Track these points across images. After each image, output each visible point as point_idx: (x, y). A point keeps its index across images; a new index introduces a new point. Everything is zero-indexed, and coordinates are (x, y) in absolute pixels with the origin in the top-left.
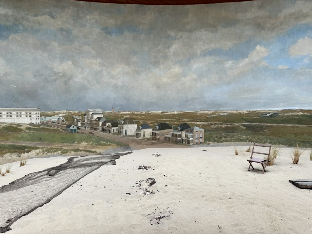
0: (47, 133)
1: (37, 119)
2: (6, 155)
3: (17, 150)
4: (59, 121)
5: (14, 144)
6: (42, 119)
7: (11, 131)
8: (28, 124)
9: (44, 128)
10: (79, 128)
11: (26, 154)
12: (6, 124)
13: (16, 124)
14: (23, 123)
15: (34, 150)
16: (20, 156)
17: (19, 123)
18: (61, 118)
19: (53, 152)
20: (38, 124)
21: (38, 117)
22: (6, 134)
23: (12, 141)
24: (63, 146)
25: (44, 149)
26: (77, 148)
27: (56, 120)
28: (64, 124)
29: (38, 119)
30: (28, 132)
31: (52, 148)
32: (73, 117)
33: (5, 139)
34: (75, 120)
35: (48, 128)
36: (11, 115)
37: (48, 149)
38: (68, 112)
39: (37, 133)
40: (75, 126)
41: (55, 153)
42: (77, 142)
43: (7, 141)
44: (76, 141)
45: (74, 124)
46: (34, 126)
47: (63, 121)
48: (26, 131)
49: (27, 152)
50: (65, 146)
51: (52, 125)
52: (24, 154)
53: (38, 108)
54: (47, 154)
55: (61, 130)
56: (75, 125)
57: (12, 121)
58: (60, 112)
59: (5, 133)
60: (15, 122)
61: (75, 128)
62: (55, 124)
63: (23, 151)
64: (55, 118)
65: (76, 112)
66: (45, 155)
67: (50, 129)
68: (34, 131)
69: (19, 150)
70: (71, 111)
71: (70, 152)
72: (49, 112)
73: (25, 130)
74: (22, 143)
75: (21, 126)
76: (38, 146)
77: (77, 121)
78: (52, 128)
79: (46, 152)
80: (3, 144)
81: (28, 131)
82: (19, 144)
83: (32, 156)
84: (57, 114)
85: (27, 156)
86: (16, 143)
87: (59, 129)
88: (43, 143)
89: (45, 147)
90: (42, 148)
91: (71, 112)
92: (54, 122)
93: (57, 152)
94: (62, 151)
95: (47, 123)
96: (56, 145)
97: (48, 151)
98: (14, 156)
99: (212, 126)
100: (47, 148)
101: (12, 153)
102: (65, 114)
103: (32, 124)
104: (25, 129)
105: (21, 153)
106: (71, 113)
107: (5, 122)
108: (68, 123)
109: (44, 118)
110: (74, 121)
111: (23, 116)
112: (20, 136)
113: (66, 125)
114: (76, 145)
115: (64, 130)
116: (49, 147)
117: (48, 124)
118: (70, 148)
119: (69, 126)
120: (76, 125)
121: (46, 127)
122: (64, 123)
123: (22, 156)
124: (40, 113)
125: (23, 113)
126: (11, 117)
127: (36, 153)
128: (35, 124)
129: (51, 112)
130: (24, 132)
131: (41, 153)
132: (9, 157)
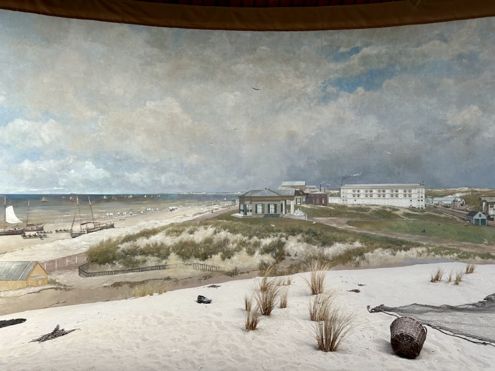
0: (434, 223)
1: (420, 200)
2: (377, 251)
3: (391, 245)
4: (454, 204)
5: (387, 236)
6: (428, 201)
7: (384, 217)
8: (406, 208)
9: (431, 215)
10: (492, 217)
11: (403, 253)
12: (377, 207)
13: (390, 208)
14: (400, 206)
15: (415, 248)
16: (394, 255)
17: (394, 205)
18: (459, 200)
19: (444, 254)
20: (422, 208)
21: (422, 197)
23: (385, 232)
24: (461, 246)
25: (430, 248)
26: (486, 251)
27: (450, 202)
28: (463, 210)
29: (422, 201)
30: (406, 220)
31: (442, 247)
32: (480, 199)
33: (376, 228)
34: (484, 203)
35: (436, 214)
36: (384, 194)
37: (436, 248)
38: (470, 189)
39: (421, 222)
40: (484, 213)
41: (448, 257)
42: (486, 242)
43: (379, 232)
44: (485, 240)
45: (481, 211)
46: (416, 211)
47: (462, 205)
48: (404, 218)
49: (405, 250)
50: (464, 246)
51: (443, 210)
52: (400, 251)
53: (422, 184)
54: (434, 255)
55: (459, 220)
56: (484, 211)
57: (385, 203)
58: (457, 189)
59: (376, 219)
60: (389, 205)
61: (484, 217)
62: (449, 210)
63: (399, 247)
64: (448, 200)
65: (486, 190)
66: (430, 257)
67: (440, 218)
68: (415, 219)
69: (394, 245)
70: (476, 188)
71: (474, 258)
72: (439, 190)
73: (402, 217)
74: (398, 236)
75: (397, 210)
76: (420, 242)
77: (487, 206)
78: (442, 216)
79: (433, 253)
80: (373, 235)
81: (406, 218)
82: (394, 236)
83: (411, 256)
84: (451, 194)
85: (405, 256)
86: (390, 234)
87: (455, 217)
88: (428, 238)
89: (432, 244)
90: (426, 246)
91: (477, 189)
92: (447, 206)
93: (450, 255)
94: (460, 254)
95: (435, 207)
96: (450, 244)
97: (437, 251)
98: (387, 253)
100: (435, 246)
101: (384, 248)
102: (465, 194)
103: (412, 208)
104: (403, 215)
105: (396, 250)
106: (477, 191)
107: (377, 204)
108: (470, 208)
109: (430, 199)
110: (482, 205)
111: (399, 196)
112: (396, 225)
113: (467, 211)
114: (486, 246)
115: (463, 219)
116: (438, 245)
117: (437, 210)
118: (474, 251)
119: (472, 214)
120: (486, 213)
121: (434, 214)
122: (464, 208)
123: (397, 255)
124: (424, 192)
125: (400, 191)
126: (383, 197)
127: (417, 252)
128: (417, 208)
129: (443, 190)
130: (400, 219)
131: (426, 254)
132: (380, 254)
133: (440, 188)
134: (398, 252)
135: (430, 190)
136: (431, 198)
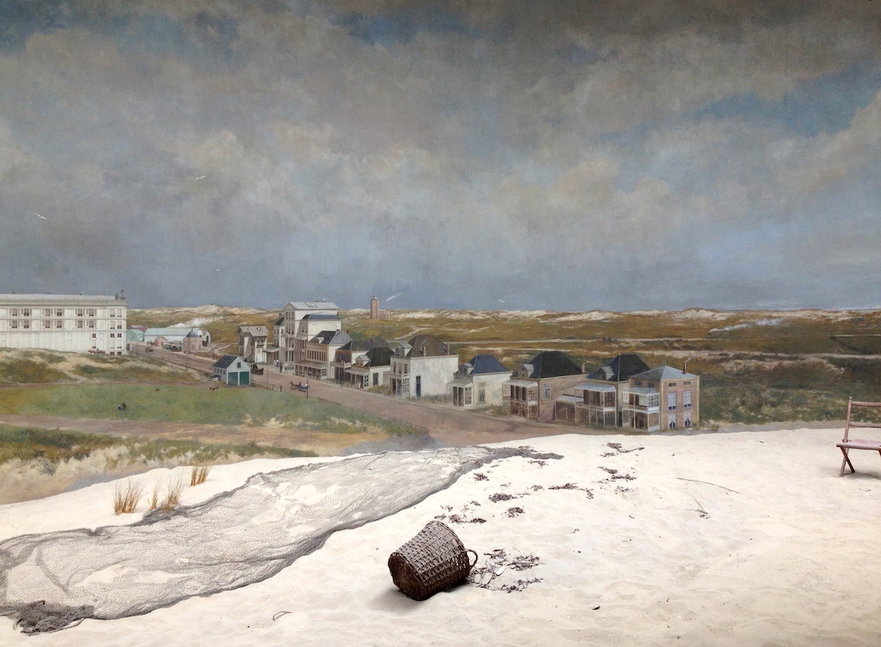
0: (147, 387)
1: (116, 335)
2: (5, 467)
3: (43, 449)
4: (189, 342)
5: (34, 425)
6: (133, 337)
7: (26, 378)
8: (83, 355)
9: (139, 369)
10: (259, 367)
11: (74, 464)
12: (9, 354)
13: (41, 355)
14: (68, 349)
15: (102, 449)
16: (51, 472)
17: (53, 349)
18: (200, 333)
19: (167, 455)
20: (120, 353)
21: (120, 327)
22: (7, 389)
23: (28, 416)
24: (201, 434)
25: (137, 445)
26: (249, 439)
27: (181, 339)
28: (206, 355)
29: (120, 336)
30: (82, 383)
31: (163, 441)
32: (240, 331)
33: (4, 408)
34: (246, 339)
35: (152, 367)
36: (27, 321)
37: (150, 444)
38: (222, 310)
39: (116, 387)
40: (246, 361)
41: (174, 459)
42: (249, 420)
43: (11, 417)
44: (247, 415)
45: (241, 355)
46: (105, 361)
47: (205, 344)
48: (76, 380)
49: (79, 456)
50: (209, 434)
51: (165, 356)
52: (67, 462)
53: (120, 295)
54: (145, 462)
55: (197, 377)
56: (245, 357)
57: (29, 343)
58: (196, 310)
59: (6, 385)
60: (41, 347)
61: (246, 368)
62: (178, 356)
63: (63, 451)
64: (176, 334)
65: (251, 311)
66: (136, 465)
67: (160, 373)
68: (102, 380)
69: (51, 448)
70: (232, 308)
71: (226, 456)
72: (157, 312)
73: (73, 376)
74: (61, 424)
75: (60, 359)
76: (115, 435)
77: (252, 344)
78: (164, 369)
79: (143, 457)
81: (82, 379)
82: (49, 425)
83: (93, 469)
84: (185, 319)
85: (77, 472)
86: (41, 421)
87: (190, 371)
88: (132, 422)
89: (141, 436)
90: (129, 442)
91: (234, 310)
92: (173, 348)
93: (179, 456)
94: (198, 452)
95: (149, 350)
96: (179, 432)
97: (151, 452)
98: (33, 471)
99: (728, 366)
100: (148, 440)
101: (25, 458)
102: (210, 320)
103: (97, 355)
104: (74, 372)
105: (55, 460)
106: (233, 314)
107: (8, 346)
108: (220, 351)
109: (138, 332)
110: (242, 343)
111: (66, 325)
112: (56, 398)
113: (214, 356)
114: (248, 429)
115: (207, 374)
116: (153, 437)
117: (153, 355)
118: (226, 441)
119: (224, 362)
120: (250, 360)
121: (145, 366)
122: (208, 349)
123: (58, 471)
124: (124, 315)
125: (69, 313)
126: (27, 327)
127: (107, 459)
128: (108, 352)
129: (166, 311)
130: (69, 382)
131: (126, 461)
132: (15, 475)
133: (160, 307)
134: (62, 464)
135: (138, 310)
136: (140, 329)
